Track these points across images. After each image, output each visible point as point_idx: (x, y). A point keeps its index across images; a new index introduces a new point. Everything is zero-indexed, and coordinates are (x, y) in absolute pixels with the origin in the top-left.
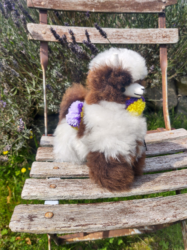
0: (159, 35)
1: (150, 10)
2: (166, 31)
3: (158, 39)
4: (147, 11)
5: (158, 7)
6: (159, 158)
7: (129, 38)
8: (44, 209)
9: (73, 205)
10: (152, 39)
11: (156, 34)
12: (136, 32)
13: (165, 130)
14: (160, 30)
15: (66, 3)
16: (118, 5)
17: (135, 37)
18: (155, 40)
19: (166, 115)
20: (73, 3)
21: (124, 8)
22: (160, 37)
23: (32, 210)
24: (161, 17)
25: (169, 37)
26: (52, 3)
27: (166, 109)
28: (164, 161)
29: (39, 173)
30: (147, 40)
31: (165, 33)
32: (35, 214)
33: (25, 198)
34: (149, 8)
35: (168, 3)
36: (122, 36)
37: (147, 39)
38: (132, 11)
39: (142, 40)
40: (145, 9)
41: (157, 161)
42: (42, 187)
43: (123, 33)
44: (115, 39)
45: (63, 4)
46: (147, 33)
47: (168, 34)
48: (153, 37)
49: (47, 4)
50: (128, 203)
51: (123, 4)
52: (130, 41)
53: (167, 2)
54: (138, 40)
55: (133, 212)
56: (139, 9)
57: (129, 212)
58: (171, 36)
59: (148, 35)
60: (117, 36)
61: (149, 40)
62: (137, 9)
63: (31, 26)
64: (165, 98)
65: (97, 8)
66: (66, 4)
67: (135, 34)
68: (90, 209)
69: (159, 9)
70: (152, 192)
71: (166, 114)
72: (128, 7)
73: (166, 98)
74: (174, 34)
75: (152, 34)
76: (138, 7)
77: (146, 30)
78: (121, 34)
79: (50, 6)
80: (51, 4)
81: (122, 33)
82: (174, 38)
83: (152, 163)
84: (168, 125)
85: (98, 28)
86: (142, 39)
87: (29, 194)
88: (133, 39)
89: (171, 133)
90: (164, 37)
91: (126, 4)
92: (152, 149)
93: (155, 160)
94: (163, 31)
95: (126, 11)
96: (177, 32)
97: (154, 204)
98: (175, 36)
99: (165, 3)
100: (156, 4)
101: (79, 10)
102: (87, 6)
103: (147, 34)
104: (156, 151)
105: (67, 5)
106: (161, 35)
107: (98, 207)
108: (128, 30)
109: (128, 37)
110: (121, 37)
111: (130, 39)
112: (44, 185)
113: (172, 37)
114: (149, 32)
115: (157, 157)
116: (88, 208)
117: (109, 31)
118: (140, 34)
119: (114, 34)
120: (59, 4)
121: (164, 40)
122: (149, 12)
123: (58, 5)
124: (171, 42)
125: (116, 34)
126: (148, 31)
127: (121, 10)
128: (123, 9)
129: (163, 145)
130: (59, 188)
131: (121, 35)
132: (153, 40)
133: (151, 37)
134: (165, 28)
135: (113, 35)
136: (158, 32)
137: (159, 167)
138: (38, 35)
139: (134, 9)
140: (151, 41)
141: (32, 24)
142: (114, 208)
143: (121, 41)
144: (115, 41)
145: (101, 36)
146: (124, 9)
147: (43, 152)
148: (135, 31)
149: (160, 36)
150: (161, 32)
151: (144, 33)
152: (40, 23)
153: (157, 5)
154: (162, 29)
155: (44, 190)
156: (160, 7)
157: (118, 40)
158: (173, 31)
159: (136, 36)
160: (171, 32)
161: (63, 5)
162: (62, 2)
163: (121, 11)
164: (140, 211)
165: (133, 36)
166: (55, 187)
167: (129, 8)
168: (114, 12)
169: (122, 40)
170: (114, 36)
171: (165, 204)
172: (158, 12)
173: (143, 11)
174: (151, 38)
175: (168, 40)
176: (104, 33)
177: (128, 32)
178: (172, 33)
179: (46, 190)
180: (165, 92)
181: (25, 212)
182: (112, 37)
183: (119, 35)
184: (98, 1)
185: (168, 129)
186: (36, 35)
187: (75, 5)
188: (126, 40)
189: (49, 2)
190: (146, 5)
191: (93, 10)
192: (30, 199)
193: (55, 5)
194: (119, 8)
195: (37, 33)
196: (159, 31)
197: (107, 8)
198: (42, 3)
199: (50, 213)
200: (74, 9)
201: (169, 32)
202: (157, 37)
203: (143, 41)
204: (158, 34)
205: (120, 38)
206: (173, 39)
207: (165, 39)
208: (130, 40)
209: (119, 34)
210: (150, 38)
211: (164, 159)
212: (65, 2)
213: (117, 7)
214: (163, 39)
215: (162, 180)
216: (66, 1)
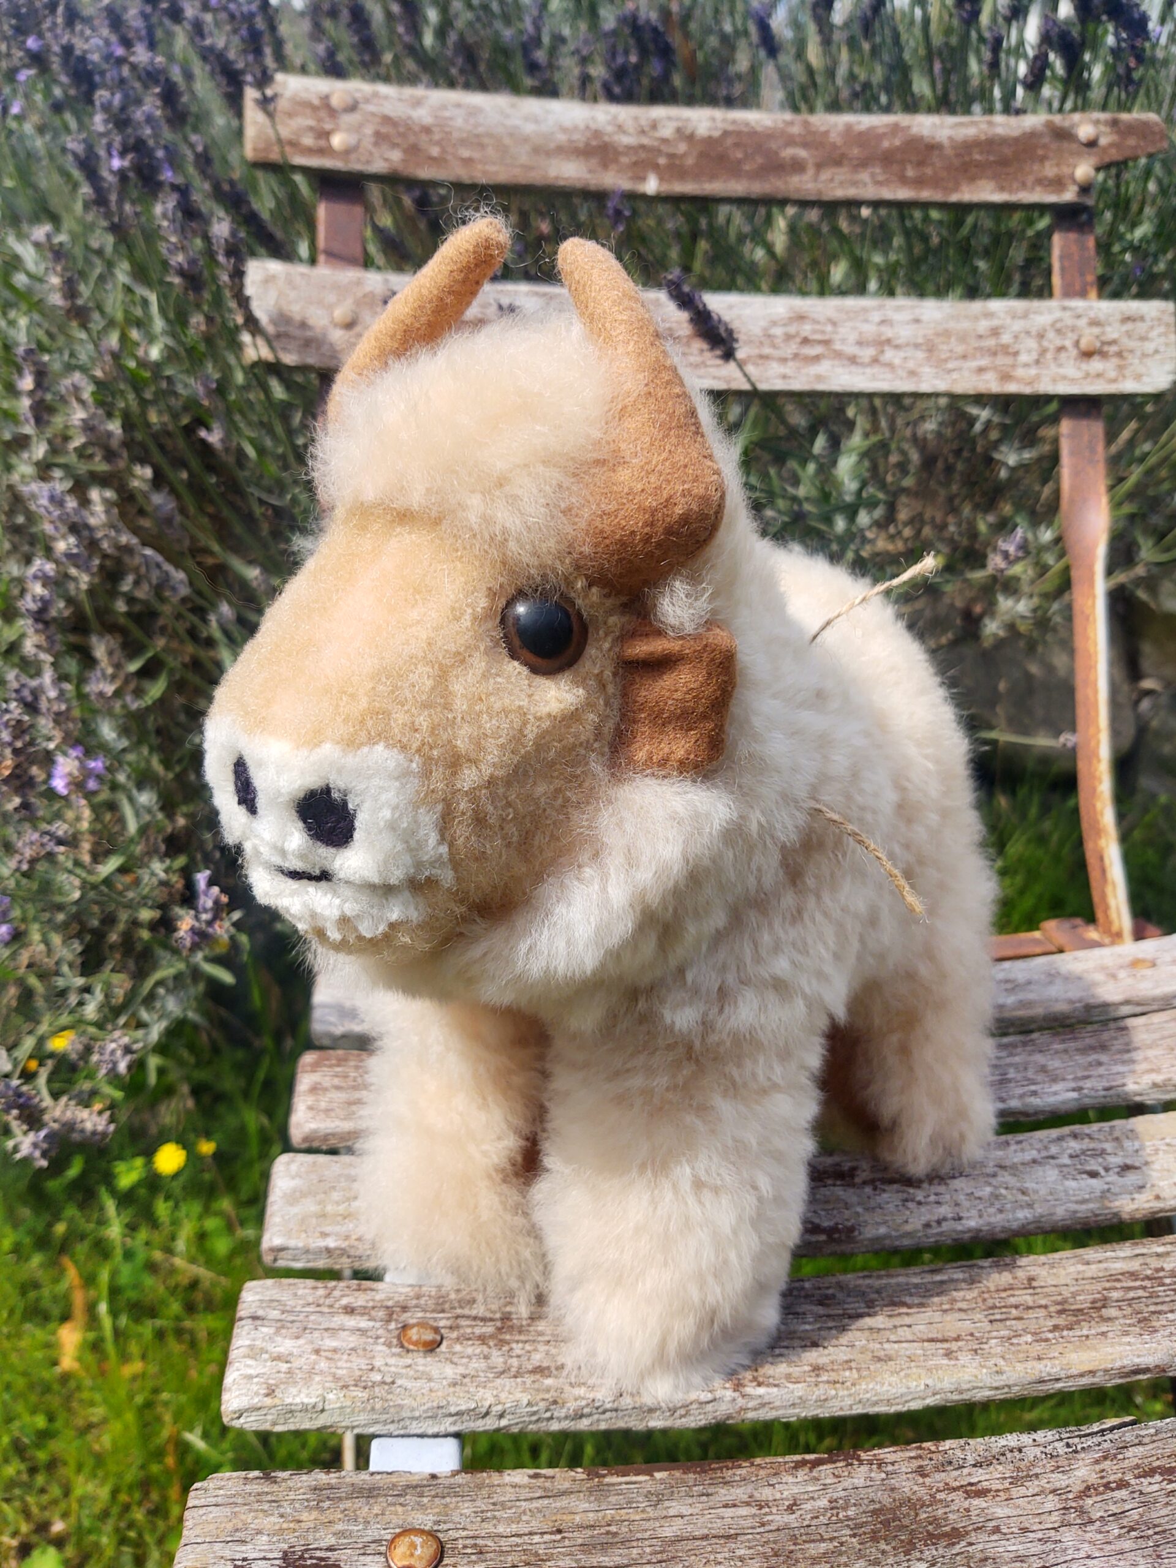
0: (1059, 342)
1: (1002, 189)
2: (1102, 317)
3: (1053, 366)
4: (987, 193)
5: (1050, 170)
6: (1075, 1136)
7: (867, 360)
8: (376, 1509)
9: (563, 1477)
10: (1014, 366)
11: (1041, 336)
12: (917, 321)
13: (1093, 934)
14: (1064, 309)
15: (486, 141)
16: (802, 153)
17: (910, 352)
18: (1033, 371)
19: (1103, 842)
20: (526, 140)
21: (842, 174)
22: (1063, 355)
23: (305, 1516)
24: (1069, 229)
25: (1119, 355)
26: (398, 140)
27: (1099, 805)
28: (1115, 1160)
29: (324, 1235)
30: (981, 370)
31: (1096, 330)
32: (323, 1545)
33: (250, 1423)
34: (995, 177)
35: (1112, 145)
36: (826, 343)
37: (984, 362)
38: (887, 194)
39: (950, 371)
40: (973, 179)
41: (1066, 1160)
42: (353, 1340)
43: (834, 324)
44: (783, 360)
45: (463, 142)
46: (983, 325)
47: (1113, 332)
48: (1016, 354)
49: (368, 143)
50: (916, 1463)
51: (834, 146)
52: (874, 378)
53: (1103, 141)
54: (927, 370)
55: (956, 1535)
56: (935, 182)
57: (930, 1535)
58: (1131, 351)
59: (991, 342)
60: (792, 348)
61: (995, 368)
62: (919, 182)
63: (269, 280)
64: (1092, 731)
65: (674, 169)
66: (482, 146)
67: (904, 333)
68: (675, 1507)
69: (1058, 183)
70: (1058, 1380)
71: (1099, 832)
72: (863, 164)
73: (1098, 731)
74: (1154, 334)
75: (1016, 337)
76: (929, 171)
77: (976, 306)
78: (823, 332)
79: (386, 160)
80: (395, 146)
81: (829, 328)
82: (1149, 362)
83: (1039, 1171)
84: (1112, 902)
85: (685, 301)
86: (950, 365)
87: (270, 1393)
88: (897, 361)
89: (1136, 963)
90: (1088, 355)
91: (856, 151)
92: (1030, 1074)
93: (1054, 1150)
94: (1079, 317)
95: (851, 192)
96: (1167, 325)
97: (1083, 1472)
98: (1156, 352)
99: (1092, 144)
100: (1040, 152)
101: (562, 183)
102: (616, 161)
103: (980, 337)
104: (1056, 1087)
105: (490, 151)
106: (1068, 343)
107: (724, 1494)
108: (865, 310)
109: (868, 353)
110: (818, 350)
111: (875, 361)
112: (363, 1332)
113: (1138, 353)
114: (995, 322)
115: (1066, 1130)
116: (656, 1499)
117: (747, 312)
118: (938, 335)
119: (778, 331)
120: (438, 143)
121: (1087, 375)
122: (998, 197)
123: (435, 151)
124: (1129, 386)
125: (792, 330)
126: (989, 315)
127: (820, 186)
128: (832, 180)
129: (1092, 1048)
130: (458, 1348)
131: (818, 337)
132: (1020, 372)
133: (1005, 350)
134: (1093, 294)
135: (769, 336)
136: (1053, 325)
137: (1084, 1202)
138: (309, 334)
139: (903, 180)
140: (1006, 377)
141: (275, 266)
142: (823, 1503)
143: (819, 378)
144: (784, 377)
145: (699, 344)
146: (838, 178)
147: (338, 1088)
148: (911, 317)
149: (1061, 349)
150: (1069, 322)
151: (965, 325)
152: (322, 258)
153: (1043, 159)
154: (1078, 304)
155: (363, 1363)
156: (1066, 170)
157: (804, 371)
158: (1142, 319)
159: (917, 346)
160: (1129, 326)
161: (465, 153)
162: (456, 135)
163: (820, 192)
164: (997, 1530)
165: (897, 347)
166: (431, 1347)
167: (873, 175)
168: (780, 196)
169: (824, 367)
170: (778, 341)
171: (1158, 1478)
172: (1051, 198)
173: (956, 189)
174: (1008, 360)
175: (1112, 374)
176: (722, 331)
177: (866, 321)
178: (1141, 328)
179: (378, 1363)
180: (1096, 692)
181: (259, 1532)
182: (767, 351)
183: (806, 341)
184: (679, 130)
185: (1115, 928)
186: (297, 333)
187: (537, 150)
188: (853, 368)
189: (377, 134)
190: (977, 157)
191: (651, 186)
192: (279, 1429)
193: (413, 150)
194: (811, 171)
195: (303, 325)
196: (1058, 314)
197: (735, 170)
198: (337, 141)
199: (418, 1540)
200: (534, 177)
201: (1117, 325)
202: (1043, 352)
203: (955, 375)
204: (1051, 335)
205: (817, 358)
206: (1141, 369)
207: (1096, 365)
208: (876, 369)
209: (807, 329)
210: (1002, 360)
211: (1109, 1146)
212: (477, 136)
213: (798, 166)
214: (1084, 366)
215: (1115, 1295)
216: (481, 130)
